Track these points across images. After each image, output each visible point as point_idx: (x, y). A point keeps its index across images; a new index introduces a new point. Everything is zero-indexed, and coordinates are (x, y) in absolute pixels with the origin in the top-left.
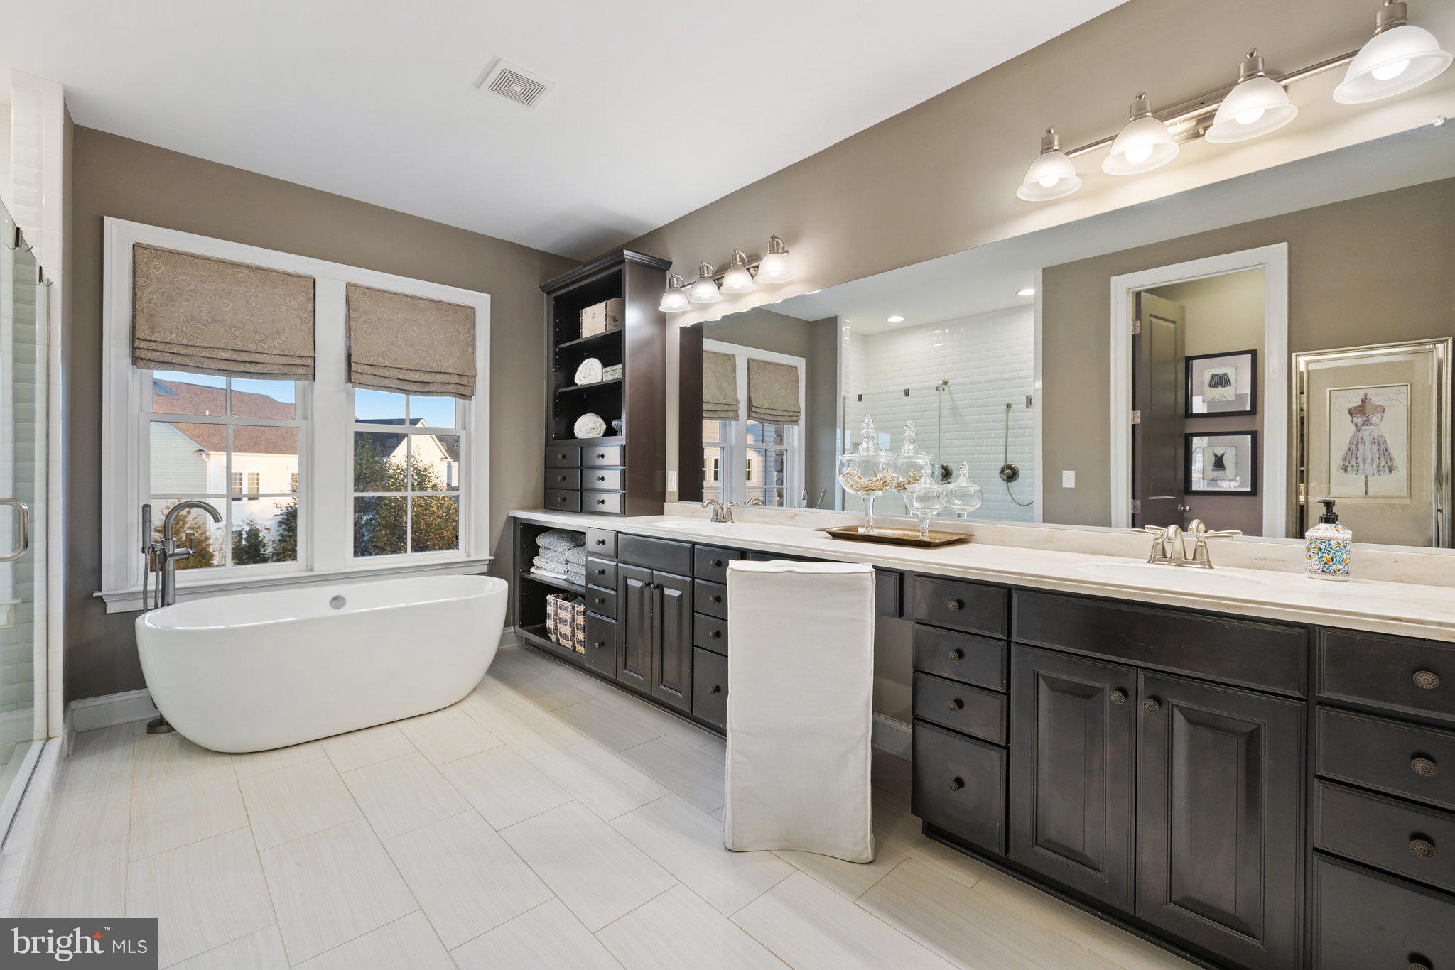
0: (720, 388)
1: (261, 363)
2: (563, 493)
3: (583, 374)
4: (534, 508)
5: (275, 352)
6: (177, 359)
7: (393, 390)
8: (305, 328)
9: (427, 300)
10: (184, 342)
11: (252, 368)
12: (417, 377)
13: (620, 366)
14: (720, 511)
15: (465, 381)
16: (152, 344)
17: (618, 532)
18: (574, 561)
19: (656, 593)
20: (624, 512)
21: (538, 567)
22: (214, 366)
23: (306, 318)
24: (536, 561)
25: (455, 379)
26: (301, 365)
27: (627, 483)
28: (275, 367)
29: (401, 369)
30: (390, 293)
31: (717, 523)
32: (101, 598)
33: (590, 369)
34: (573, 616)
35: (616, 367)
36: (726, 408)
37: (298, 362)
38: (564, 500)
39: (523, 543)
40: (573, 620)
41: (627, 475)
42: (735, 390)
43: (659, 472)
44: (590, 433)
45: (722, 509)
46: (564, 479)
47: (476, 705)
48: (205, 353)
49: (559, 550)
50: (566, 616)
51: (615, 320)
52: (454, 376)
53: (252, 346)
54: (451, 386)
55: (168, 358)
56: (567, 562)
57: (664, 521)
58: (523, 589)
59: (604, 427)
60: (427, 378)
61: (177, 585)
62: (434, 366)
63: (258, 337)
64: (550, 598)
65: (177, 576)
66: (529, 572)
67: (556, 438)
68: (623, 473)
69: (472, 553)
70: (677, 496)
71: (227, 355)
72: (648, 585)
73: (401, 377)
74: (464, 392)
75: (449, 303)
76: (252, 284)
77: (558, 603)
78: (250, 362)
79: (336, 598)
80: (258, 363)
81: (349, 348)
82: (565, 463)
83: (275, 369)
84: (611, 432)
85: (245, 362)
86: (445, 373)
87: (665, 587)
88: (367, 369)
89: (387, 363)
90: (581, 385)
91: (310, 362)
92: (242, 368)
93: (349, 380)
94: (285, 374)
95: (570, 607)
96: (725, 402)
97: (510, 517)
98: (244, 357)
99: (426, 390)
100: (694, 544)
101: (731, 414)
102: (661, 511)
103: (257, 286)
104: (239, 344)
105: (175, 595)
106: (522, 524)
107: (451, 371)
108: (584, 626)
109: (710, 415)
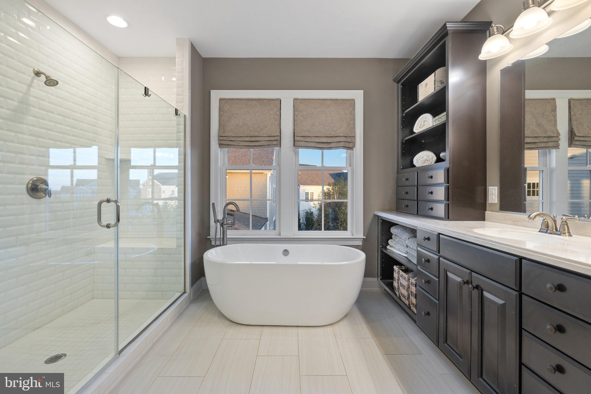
0: (539, 125)
1: (260, 141)
2: (406, 202)
3: (419, 125)
4: (390, 211)
5: (264, 135)
6: (231, 143)
7: (313, 148)
8: (276, 123)
9: (330, 100)
10: (234, 135)
11: (256, 144)
12: (324, 140)
13: (445, 113)
14: (551, 223)
15: (349, 140)
16: (224, 138)
17: (439, 234)
18: (411, 247)
19: (475, 293)
20: (448, 217)
21: (391, 246)
22: (243, 144)
23: (277, 118)
24: (390, 242)
25: (343, 139)
26: (275, 140)
27: (450, 196)
28: (265, 142)
29: (317, 137)
30: (312, 100)
31: (547, 235)
32: (210, 239)
33: (424, 121)
34: (409, 285)
35: (442, 115)
36: (545, 140)
37: (273, 139)
38: (407, 206)
39: (382, 230)
40: (409, 288)
41: (450, 190)
42: (555, 125)
43: (480, 189)
44: (424, 163)
45: (555, 221)
46: (407, 193)
47: (343, 328)
48: (240, 139)
49: (403, 238)
50: (405, 283)
51: (442, 82)
52: (343, 137)
53: (256, 134)
54: (342, 143)
55: (229, 143)
56: (407, 246)
57: (484, 227)
58: (382, 258)
59: (435, 158)
60: (329, 140)
61: (228, 237)
62: (333, 134)
63: (258, 130)
64: (396, 268)
65: (227, 233)
66: (386, 249)
67: (403, 169)
68: (447, 189)
69: (354, 234)
70: (498, 206)
71: (247, 139)
72: (467, 282)
73: (316, 141)
74: (349, 145)
75: (341, 100)
76: (257, 107)
77: (400, 273)
78: (256, 141)
79: (286, 251)
80: (259, 141)
81: (294, 130)
82: (407, 183)
83: (265, 143)
84: (439, 160)
85: (254, 141)
86: (339, 136)
87: (484, 290)
88: (302, 139)
89: (310, 135)
90: (418, 133)
91: (278, 138)
92: (253, 144)
93: (294, 145)
94: (269, 145)
95: (407, 278)
96: (544, 135)
97: (375, 215)
98: (253, 139)
99: (329, 147)
100: (521, 258)
101: (551, 144)
102: (483, 218)
103: (259, 107)
104: (252, 134)
105: (227, 241)
106: (381, 219)
107: (341, 135)
108: (416, 294)
109: (529, 146)
